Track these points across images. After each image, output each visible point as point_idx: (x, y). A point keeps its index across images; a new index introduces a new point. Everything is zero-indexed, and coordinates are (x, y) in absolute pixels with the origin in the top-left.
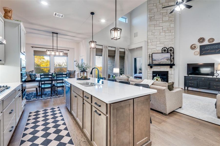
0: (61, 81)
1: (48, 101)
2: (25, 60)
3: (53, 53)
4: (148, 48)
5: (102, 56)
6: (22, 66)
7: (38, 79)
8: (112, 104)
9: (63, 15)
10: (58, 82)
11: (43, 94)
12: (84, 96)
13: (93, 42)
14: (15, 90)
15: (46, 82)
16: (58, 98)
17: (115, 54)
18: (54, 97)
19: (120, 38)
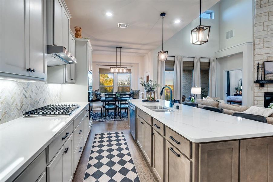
0: (124, 102)
1: (112, 123)
2: (92, 79)
3: (117, 70)
4: (254, 53)
5: (173, 70)
6: (90, 85)
7: (103, 98)
8: (200, 145)
9: (127, 25)
10: (122, 102)
11: (107, 115)
12: (153, 124)
13: (163, 52)
14: (83, 110)
15: (110, 102)
16: (121, 121)
17: (193, 67)
18: (118, 119)
19: (207, 41)
